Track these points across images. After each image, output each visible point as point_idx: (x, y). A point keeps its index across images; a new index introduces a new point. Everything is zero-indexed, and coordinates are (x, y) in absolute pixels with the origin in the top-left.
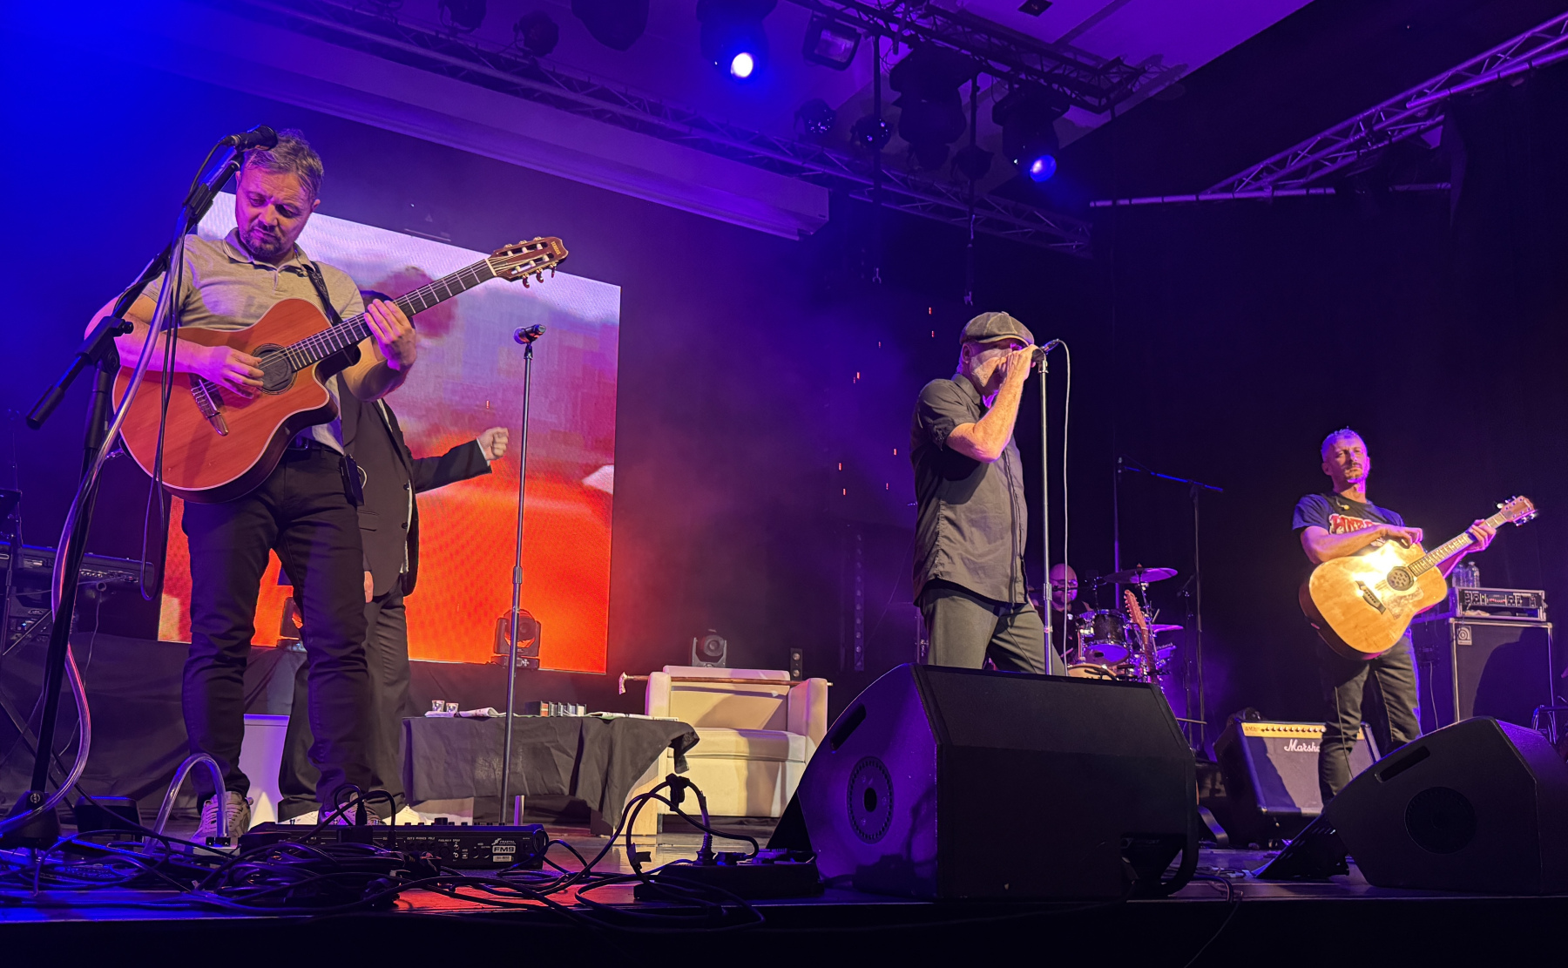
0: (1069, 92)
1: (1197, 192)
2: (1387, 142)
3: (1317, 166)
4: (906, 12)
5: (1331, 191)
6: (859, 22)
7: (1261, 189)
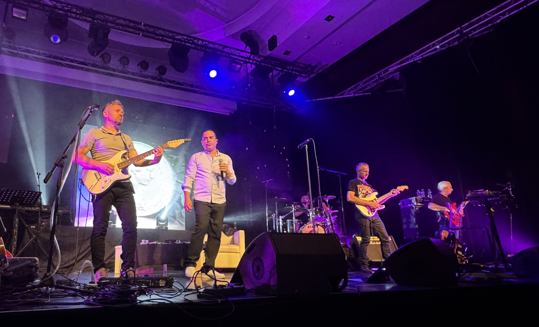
0: (297, 73)
1: (333, 96)
2: (384, 80)
3: (366, 87)
4: (254, 57)
5: (370, 93)
6: (242, 61)
7: (350, 94)
